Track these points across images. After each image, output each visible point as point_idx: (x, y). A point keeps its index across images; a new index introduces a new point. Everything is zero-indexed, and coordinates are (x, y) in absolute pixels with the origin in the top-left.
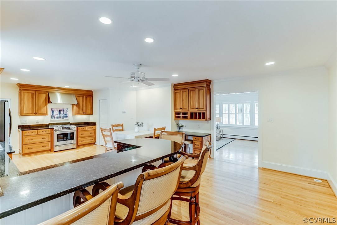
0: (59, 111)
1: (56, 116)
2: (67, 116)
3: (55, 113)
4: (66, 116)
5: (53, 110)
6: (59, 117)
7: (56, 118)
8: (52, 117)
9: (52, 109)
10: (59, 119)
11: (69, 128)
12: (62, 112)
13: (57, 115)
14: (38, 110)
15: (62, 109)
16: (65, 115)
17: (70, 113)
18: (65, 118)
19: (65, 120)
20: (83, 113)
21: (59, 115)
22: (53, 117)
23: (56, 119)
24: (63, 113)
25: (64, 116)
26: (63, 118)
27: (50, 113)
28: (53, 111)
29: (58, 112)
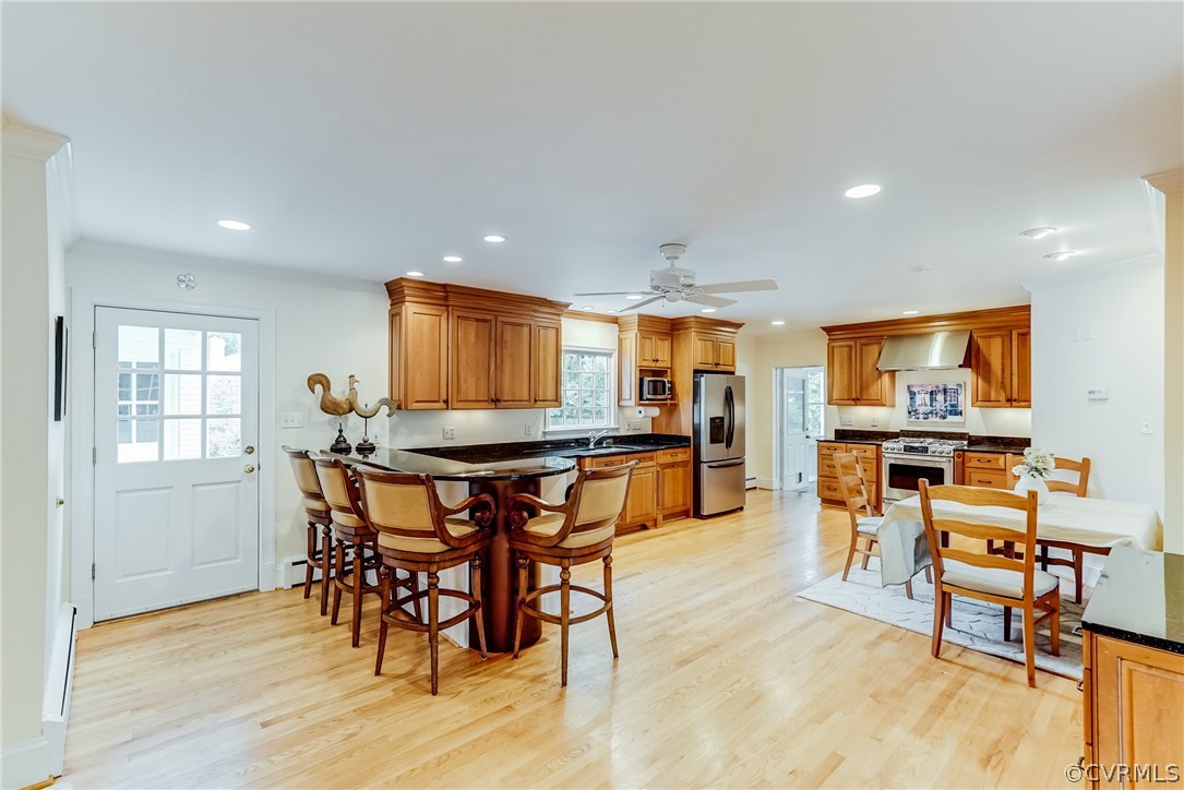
0: (931, 393)
1: (922, 410)
2: (960, 409)
3: (919, 399)
4: (955, 411)
5: (913, 389)
6: (931, 413)
7: (921, 416)
8: (909, 412)
9: (909, 387)
10: (933, 419)
11: (925, 450)
12: (940, 397)
13: (926, 405)
14: (861, 392)
15: (941, 388)
16: (952, 406)
17: (965, 400)
18: (950, 418)
19: (951, 424)
20: (1008, 400)
21: (931, 405)
22: (912, 412)
23: (921, 420)
24: (945, 401)
25: (949, 408)
26: (944, 418)
27: (902, 398)
28: (912, 395)
29: (928, 397)
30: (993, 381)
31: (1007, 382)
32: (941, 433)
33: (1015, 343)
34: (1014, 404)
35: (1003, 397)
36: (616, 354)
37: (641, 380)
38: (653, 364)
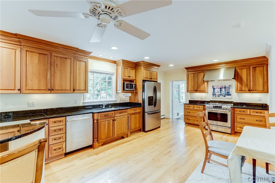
0: (220, 88)
1: (217, 94)
2: (230, 93)
3: (216, 90)
4: (228, 94)
5: (214, 87)
6: (220, 95)
7: (217, 96)
8: (213, 95)
9: (213, 86)
10: (221, 97)
11: (221, 107)
12: (223, 90)
13: (218, 92)
14: (198, 88)
15: (224, 86)
16: (227, 92)
17: (233, 91)
18: (227, 97)
19: (227, 99)
20: (249, 90)
21: (220, 92)
22: (214, 94)
23: (217, 97)
24: (225, 91)
25: (226, 93)
26: (225, 96)
27: (210, 90)
28: (214, 89)
29: (219, 90)
30: (243, 84)
31: (249, 84)
32: (224, 101)
33: (251, 71)
34: (251, 91)
35: (247, 89)
36: (115, 74)
37: (124, 83)
38: (128, 78)
